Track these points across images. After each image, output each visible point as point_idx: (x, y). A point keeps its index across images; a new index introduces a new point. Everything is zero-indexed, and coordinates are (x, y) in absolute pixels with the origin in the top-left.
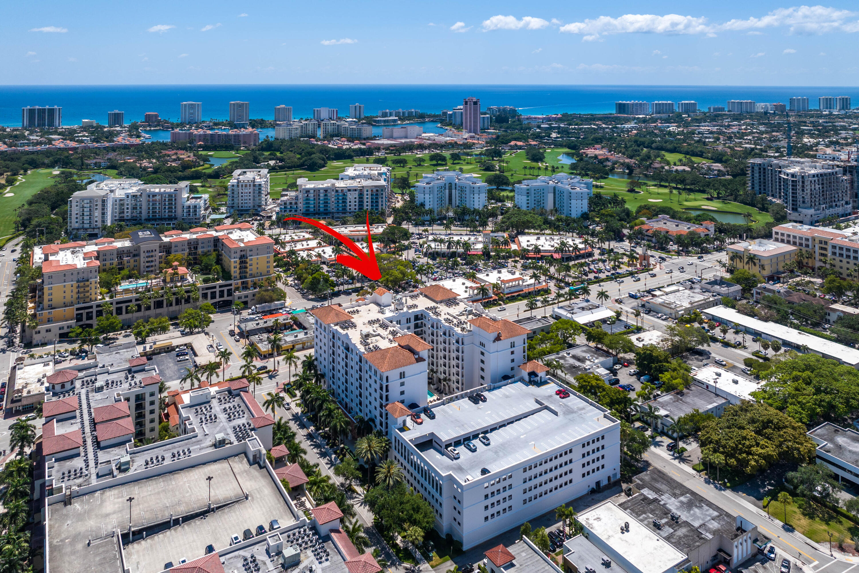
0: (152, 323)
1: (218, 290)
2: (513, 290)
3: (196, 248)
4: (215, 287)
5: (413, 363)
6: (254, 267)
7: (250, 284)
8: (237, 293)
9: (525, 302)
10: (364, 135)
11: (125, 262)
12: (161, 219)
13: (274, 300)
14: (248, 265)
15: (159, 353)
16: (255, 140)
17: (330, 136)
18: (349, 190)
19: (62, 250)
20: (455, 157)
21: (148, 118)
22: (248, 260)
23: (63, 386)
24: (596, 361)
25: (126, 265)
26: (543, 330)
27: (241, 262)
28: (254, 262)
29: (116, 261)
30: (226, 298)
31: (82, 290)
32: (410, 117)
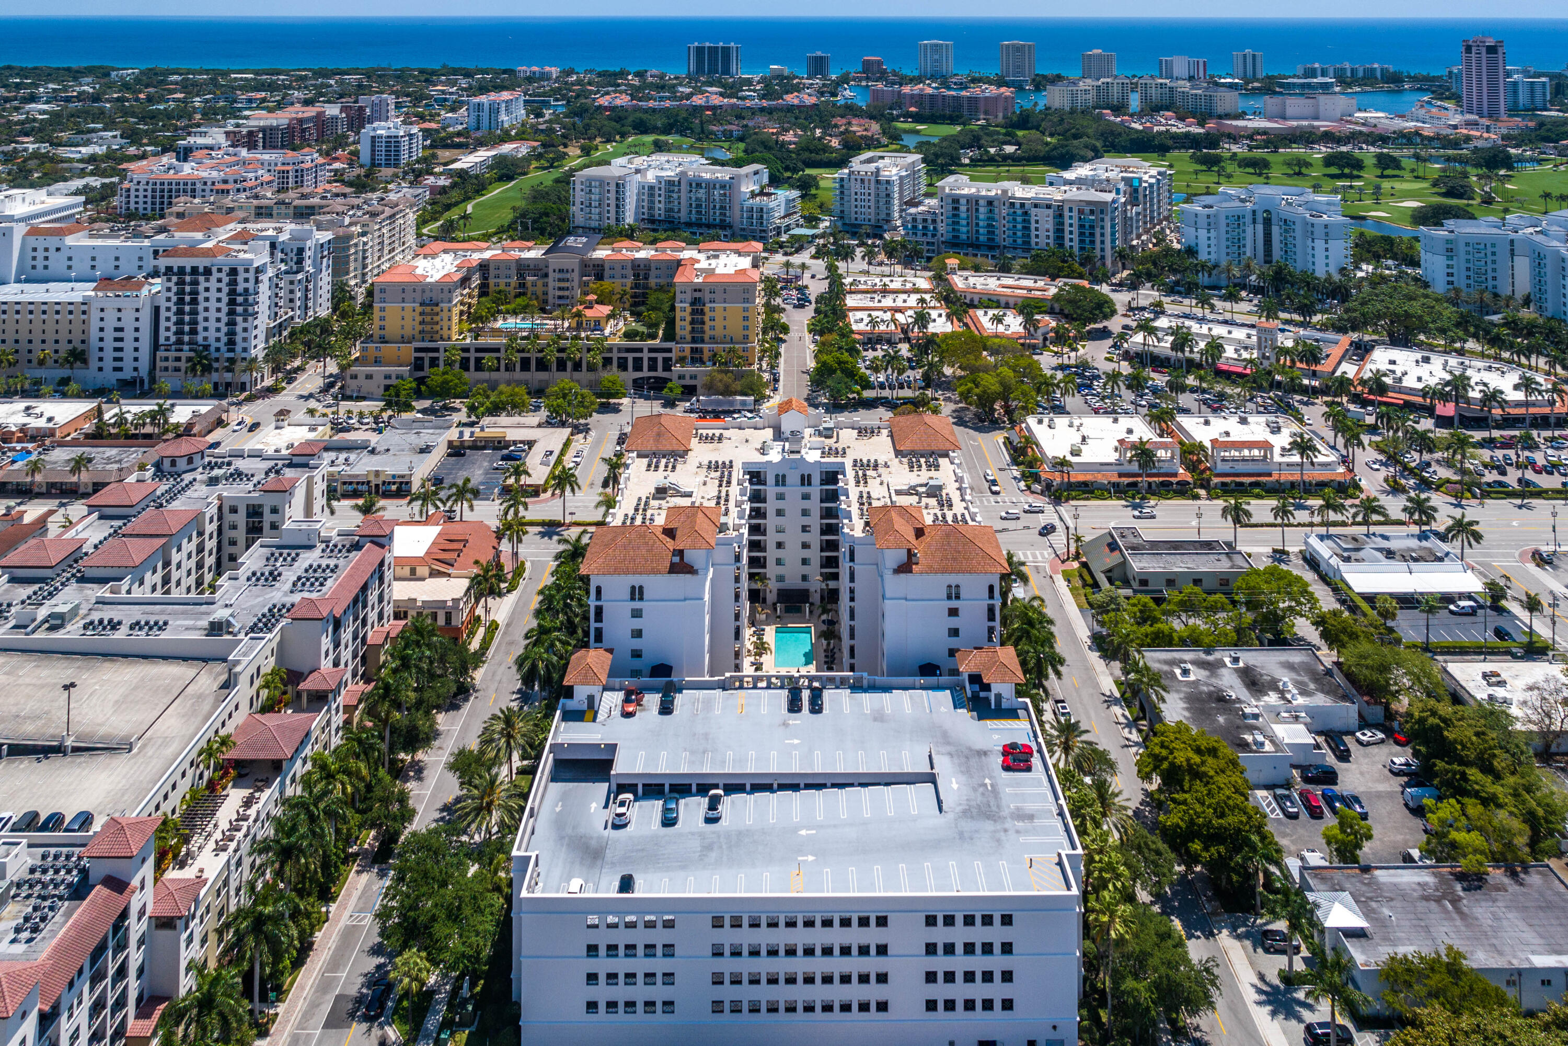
0: (501, 393)
1: (646, 355)
2: (1240, 467)
3: (646, 277)
4: (640, 350)
5: (658, 572)
6: (719, 323)
7: (706, 355)
8: (677, 368)
9: (1274, 503)
10: (1220, 110)
11: (529, 285)
12: (709, 226)
13: (735, 393)
14: (706, 318)
15: (484, 448)
16: (1006, 109)
17: (1153, 108)
18: (1036, 206)
19: (446, 251)
20: (1387, 164)
21: (867, 66)
22: (706, 309)
23: (173, 463)
24: (1300, 701)
25: (531, 289)
26: (1197, 582)
27: (693, 312)
28: (718, 315)
29: (514, 280)
30: (660, 373)
31: (428, 319)
32: (1368, 79)
